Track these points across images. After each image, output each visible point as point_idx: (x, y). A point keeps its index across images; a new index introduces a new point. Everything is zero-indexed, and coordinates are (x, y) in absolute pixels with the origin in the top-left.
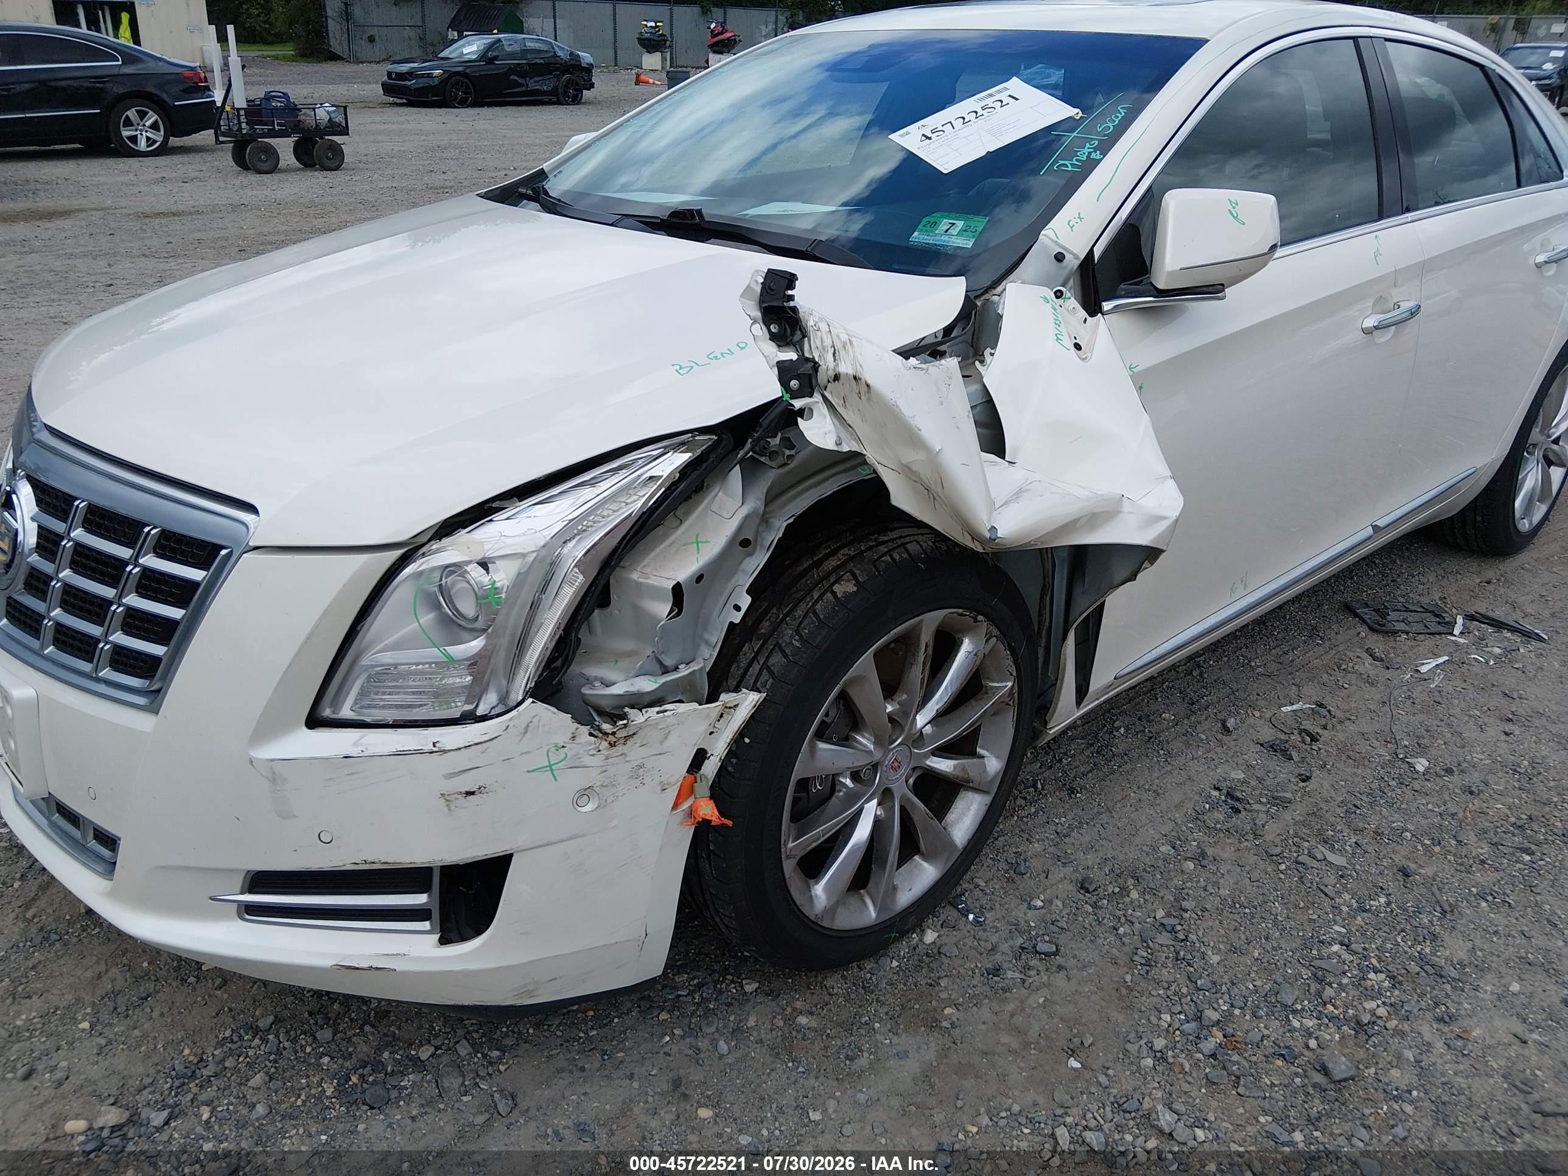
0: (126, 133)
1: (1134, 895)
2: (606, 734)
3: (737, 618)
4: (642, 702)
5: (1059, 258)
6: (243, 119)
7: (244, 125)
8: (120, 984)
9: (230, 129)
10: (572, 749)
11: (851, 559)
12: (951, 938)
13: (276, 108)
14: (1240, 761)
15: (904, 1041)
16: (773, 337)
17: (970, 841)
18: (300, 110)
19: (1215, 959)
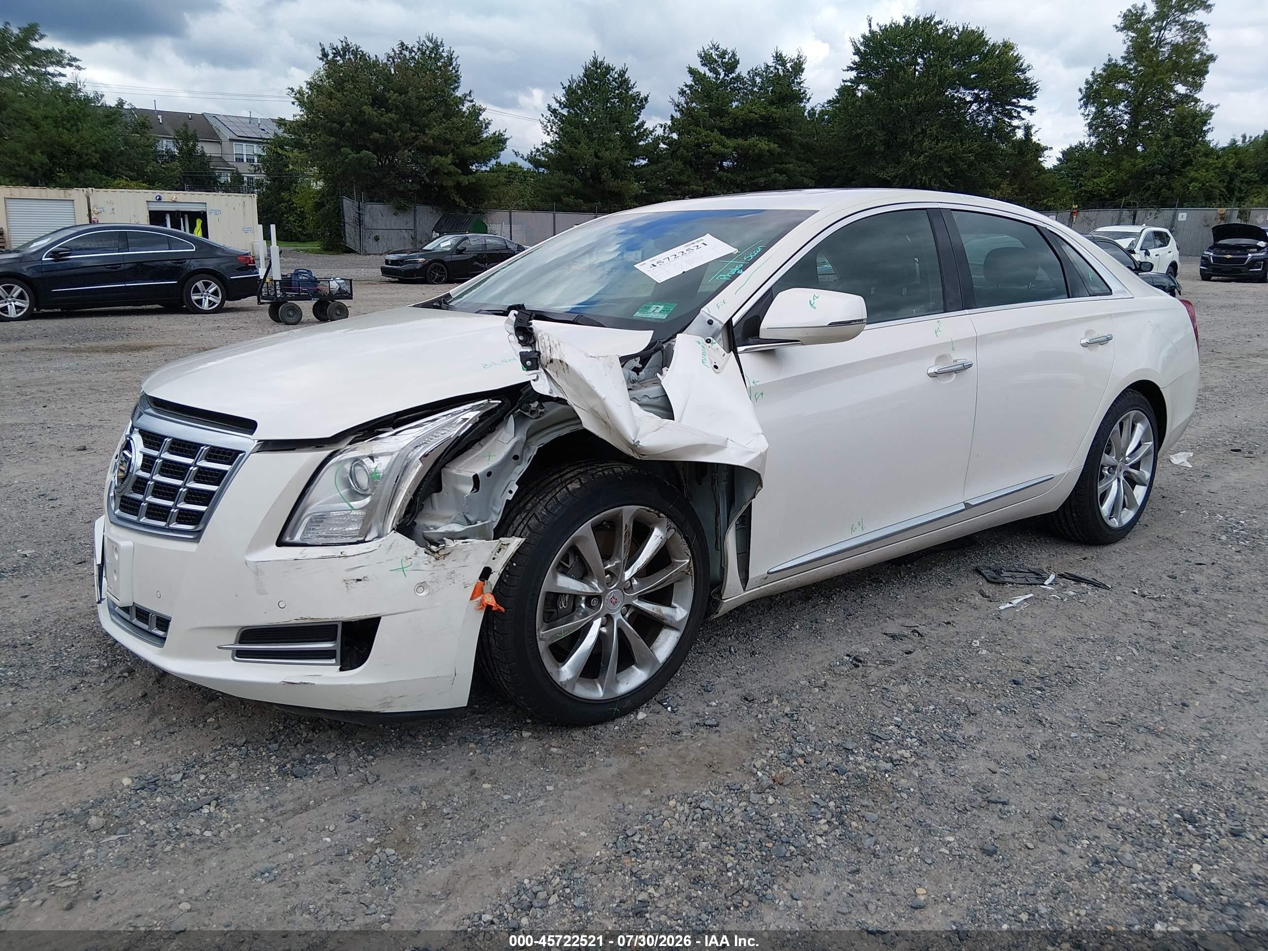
0: (195, 297)
1: (775, 702)
2: (433, 552)
3: (510, 497)
4: (453, 536)
5: (710, 322)
6: (278, 287)
7: (278, 292)
8: (159, 727)
9: (268, 294)
10: (415, 560)
11: (580, 473)
12: (653, 718)
13: (302, 280)
14: (868, 643)
15: (612, 760)
16: (520, 342)
17: (667, 659)
18: (319, 282)
19: (812, 729)
